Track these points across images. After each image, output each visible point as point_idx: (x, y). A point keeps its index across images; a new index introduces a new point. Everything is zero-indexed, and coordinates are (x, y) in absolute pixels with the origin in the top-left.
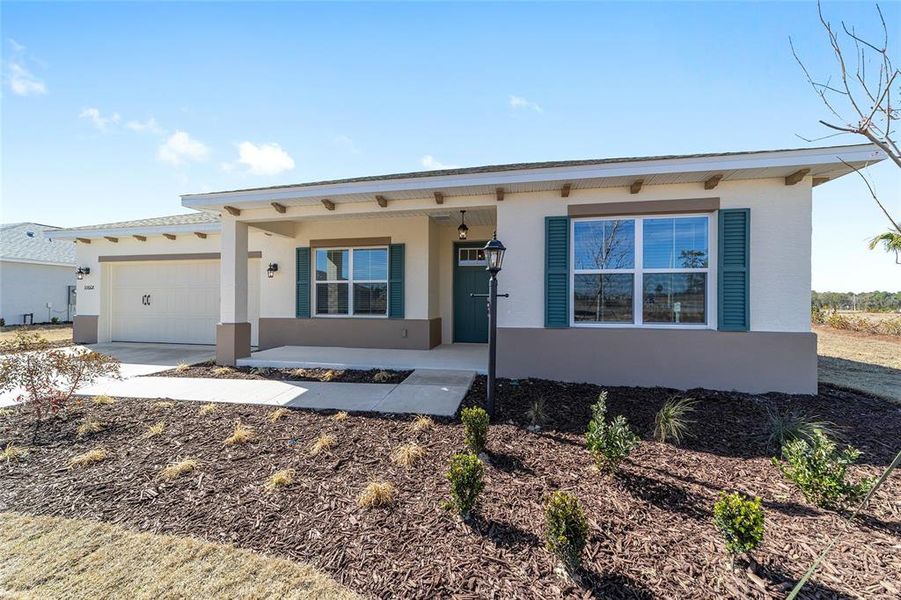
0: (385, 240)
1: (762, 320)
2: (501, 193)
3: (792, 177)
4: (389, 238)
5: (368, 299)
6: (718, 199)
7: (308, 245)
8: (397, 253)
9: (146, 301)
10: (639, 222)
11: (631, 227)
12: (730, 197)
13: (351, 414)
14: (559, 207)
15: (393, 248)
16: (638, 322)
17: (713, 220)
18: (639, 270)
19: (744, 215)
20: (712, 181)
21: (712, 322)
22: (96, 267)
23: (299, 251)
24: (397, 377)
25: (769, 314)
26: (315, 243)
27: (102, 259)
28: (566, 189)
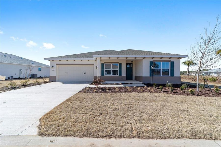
0: (118, 63)
1: (175, 75)
2: (144, 58)
3: (178, 58)
4: (119, 62)
5: (115, 72)
6: (171, 60)
7: (104, 63)
8: (120, 65)
9: (66, 73)
10: (161, 62)
11: (160, 63)
12: (172, 60)
13: (136, 87)
14: (152, 60)
15: (119, 64)
16: (161, 75)
17: (170, 63)
18: (161, 69)
19: (173, 62)
20: (170, 58)
21: (170, 75)
22: (55, 66)
23: (102, 64)
24: (131, 84)
25: (176, 74)
26: (105, 63)
27: (56, 64)
28: (153, 58)
